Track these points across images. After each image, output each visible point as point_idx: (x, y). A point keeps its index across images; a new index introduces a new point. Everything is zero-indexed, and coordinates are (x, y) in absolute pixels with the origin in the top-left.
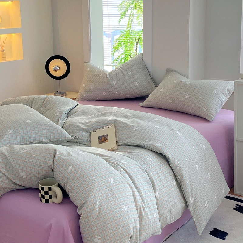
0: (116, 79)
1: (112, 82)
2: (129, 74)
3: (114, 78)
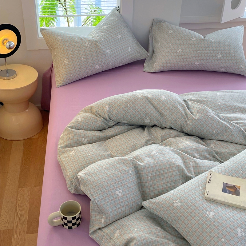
0: (108, 46)
1: (106, 51)
2: (119, 37)
3: (106, 46)
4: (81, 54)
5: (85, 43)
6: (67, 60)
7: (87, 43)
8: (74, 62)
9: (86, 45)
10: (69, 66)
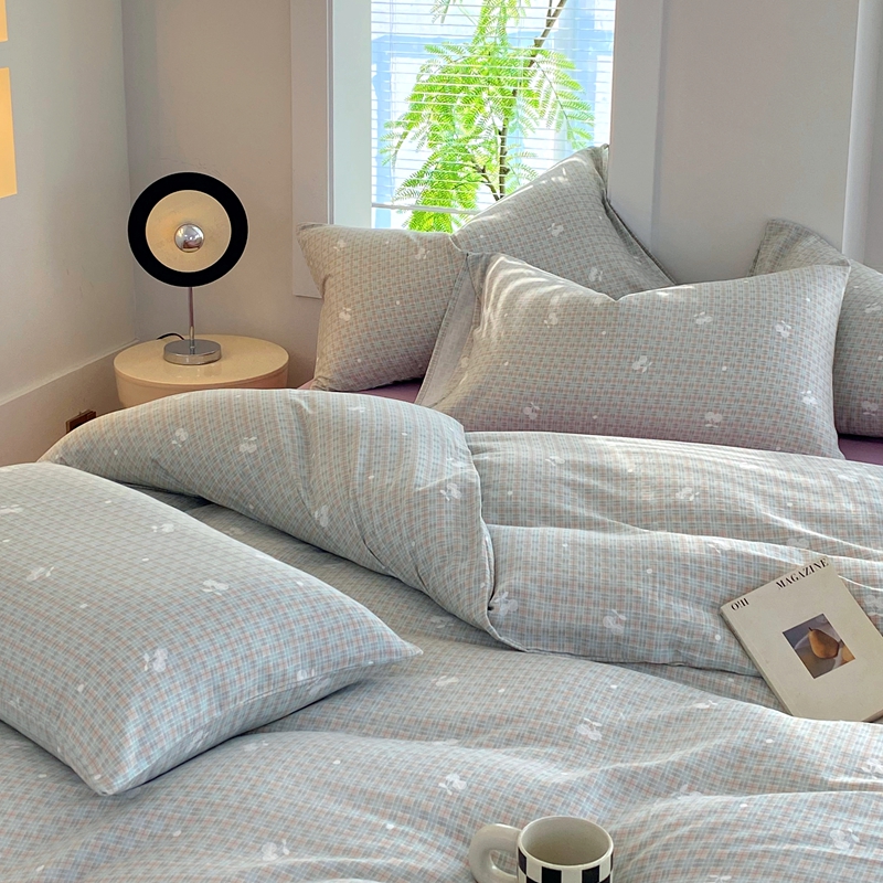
2: (555, 233)
4: (395, 289)
5: (417, 250)
6: (348, 310)
7: (422, 250)
8: (369, 314)
9: (418, 257)
10: (353, 329)
